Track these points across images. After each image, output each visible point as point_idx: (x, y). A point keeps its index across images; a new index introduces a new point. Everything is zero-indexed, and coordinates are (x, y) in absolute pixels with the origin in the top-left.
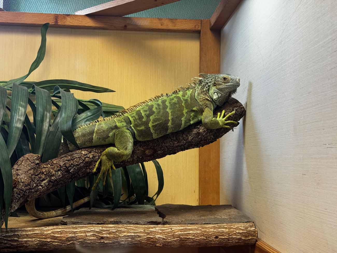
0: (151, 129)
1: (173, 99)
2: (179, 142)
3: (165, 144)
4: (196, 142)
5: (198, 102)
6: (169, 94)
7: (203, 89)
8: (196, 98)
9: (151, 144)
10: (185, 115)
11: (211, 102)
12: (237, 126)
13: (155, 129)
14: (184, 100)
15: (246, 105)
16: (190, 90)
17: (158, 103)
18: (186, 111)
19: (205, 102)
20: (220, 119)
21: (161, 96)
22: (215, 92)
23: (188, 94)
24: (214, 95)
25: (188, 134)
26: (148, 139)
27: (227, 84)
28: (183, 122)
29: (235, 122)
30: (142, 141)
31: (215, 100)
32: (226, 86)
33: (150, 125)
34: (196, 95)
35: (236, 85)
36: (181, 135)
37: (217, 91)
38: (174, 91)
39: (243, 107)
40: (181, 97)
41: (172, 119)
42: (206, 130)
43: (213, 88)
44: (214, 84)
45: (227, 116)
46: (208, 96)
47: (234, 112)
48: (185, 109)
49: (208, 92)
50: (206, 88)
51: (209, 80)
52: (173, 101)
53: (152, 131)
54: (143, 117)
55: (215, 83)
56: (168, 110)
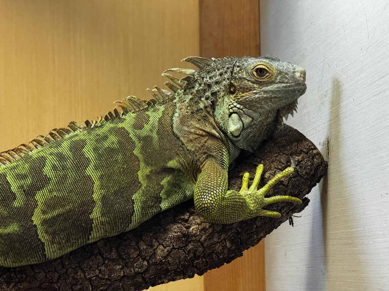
0: (39, 232)
1: (105, 138)
2: (126, 265)
3: (84, 272)
4: (180, 263)
5: (183, 144)
6: (94, 122)
7: (196, 102)
8: (175, 130)
9: (42, 275)
10: (144, 184)
11: (222, 141)
12: (303, 209)
13: (50, 230)
14: (139, 138)
15: (328, 147)
16: (157, 106)
17: (60, 150)
18: (147, 171)
19: (203, 141)
20: (249, 192)
21: (69, 128)
22: (234, 113)
23: (151, 119)
24: (230, 122)
25: (154, 240)
26: (33, 262)
27: (270, 88)
28: (137, 207)
29: (294, 198)
30: (15, 268)
31: (232, 135)
32: (265, 92)
33: (37, 219)
34: (174, 121)
35: (294, 91)
36: (133, 244)
37: (239, 108)
38: (110, 113)
39: (319, 154)
40: (130, 131)
41: (104, 198)
42: (208, 226)
43: (226, 99)
44: (230, 88)
45: (271, 182)
46: (211, 124)
47: (290, 169)
48: (142, 165)
49: (211, 113)
50: (207, 99)
51: (214, 76)
52: (106, 144)
53: (43, 236)
54: (14, 194)
55: (231, 85)
56: (90, 171)
